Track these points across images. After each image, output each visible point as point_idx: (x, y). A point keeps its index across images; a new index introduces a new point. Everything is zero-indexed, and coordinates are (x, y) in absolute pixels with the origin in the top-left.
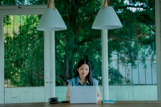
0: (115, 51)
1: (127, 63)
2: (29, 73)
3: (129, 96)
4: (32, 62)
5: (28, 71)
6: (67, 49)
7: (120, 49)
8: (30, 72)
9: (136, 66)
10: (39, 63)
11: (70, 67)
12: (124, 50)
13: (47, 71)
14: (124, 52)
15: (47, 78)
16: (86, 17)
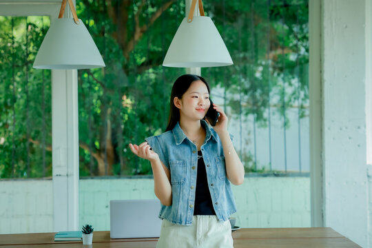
0: (218, 86)
1: (247, 114)
2: (16, 146)
3: (247, 202)
4: (23, 119)
5: (14, 142)
6: (106, 85)
7: (230, 82)
8: (20, 144)
9: (265, 120)
10: (40, 122)
11: (114, 126)
12: (240, 85)
13: (58, 148)
14: (239, 88)
15: (59, 166)
16: (153, 7)
